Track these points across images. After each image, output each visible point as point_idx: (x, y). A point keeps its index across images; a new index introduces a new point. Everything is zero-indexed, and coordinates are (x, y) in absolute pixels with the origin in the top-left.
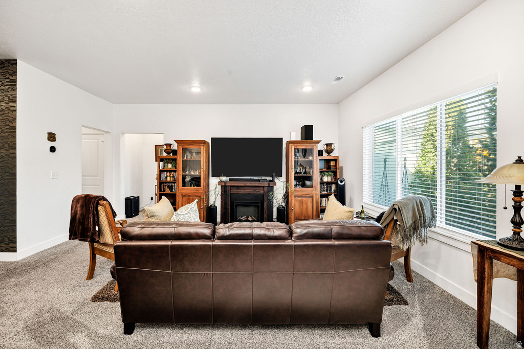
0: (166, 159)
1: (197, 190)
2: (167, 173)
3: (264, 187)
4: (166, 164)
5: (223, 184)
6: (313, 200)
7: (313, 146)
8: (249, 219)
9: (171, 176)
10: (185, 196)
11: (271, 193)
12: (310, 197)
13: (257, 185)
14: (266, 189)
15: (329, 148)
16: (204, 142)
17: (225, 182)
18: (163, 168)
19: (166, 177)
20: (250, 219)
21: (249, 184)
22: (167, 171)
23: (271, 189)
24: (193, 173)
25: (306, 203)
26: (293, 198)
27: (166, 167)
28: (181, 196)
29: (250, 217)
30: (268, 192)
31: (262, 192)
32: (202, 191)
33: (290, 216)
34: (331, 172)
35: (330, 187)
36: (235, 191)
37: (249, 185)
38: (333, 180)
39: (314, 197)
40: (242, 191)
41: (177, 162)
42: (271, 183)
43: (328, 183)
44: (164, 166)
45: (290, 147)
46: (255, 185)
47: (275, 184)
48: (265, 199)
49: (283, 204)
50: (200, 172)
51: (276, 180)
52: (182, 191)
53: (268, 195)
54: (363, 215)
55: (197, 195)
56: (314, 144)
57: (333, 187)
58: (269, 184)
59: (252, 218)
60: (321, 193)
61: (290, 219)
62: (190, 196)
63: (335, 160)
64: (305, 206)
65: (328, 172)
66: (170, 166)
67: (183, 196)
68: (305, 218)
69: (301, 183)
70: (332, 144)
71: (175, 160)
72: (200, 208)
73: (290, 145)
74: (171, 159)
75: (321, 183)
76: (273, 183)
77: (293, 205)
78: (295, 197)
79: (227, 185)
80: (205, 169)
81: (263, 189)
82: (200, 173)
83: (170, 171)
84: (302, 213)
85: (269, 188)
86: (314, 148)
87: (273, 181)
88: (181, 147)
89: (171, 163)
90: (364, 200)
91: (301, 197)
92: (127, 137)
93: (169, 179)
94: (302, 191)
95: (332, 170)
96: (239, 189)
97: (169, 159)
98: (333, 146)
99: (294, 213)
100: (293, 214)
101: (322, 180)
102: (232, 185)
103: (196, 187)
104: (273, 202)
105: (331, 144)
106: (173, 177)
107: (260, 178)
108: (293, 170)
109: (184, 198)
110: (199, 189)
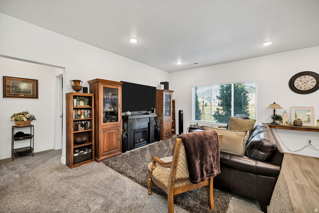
1: (116, 125)
8: (140, 140)
10: (106, 131)
14: (151, 119)
16: (121, 84)
26: (164, 122)
28: (102, 132)
41: (99, 100)
45: (164, 93)
48: (151, 125)
50: (118, 109)
52: (104, 127)
55: (116, 128)
58: (154, 115)
59: (142, 139)
62: (110, 130)
68: (168, 133)
72: (118, 139)
79: (133, 118)
80: (121, 107)
88: (102, 86)
91: (167, 121)
99: (165, 131)
103: (115, 122)
109: (105, 133)
110: (117, 123)
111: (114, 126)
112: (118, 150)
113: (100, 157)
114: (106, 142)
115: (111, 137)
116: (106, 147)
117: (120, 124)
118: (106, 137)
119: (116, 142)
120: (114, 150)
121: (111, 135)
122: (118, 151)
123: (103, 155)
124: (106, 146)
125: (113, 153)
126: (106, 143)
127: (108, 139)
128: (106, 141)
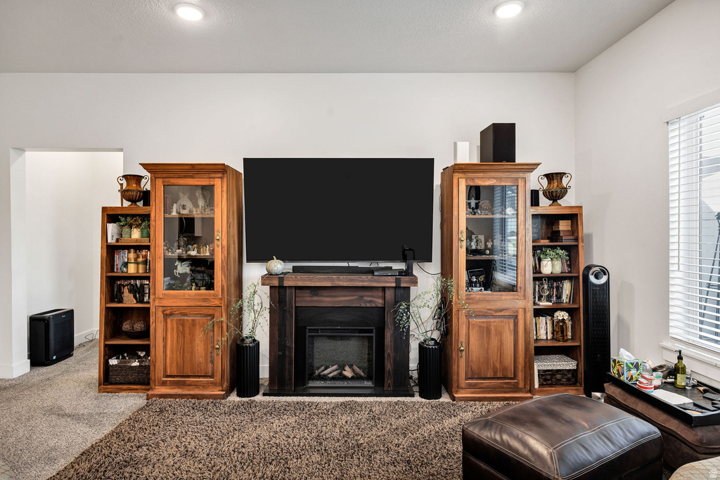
0: (126, 216)
1: (205, 300)
2: (129, 252)
3: (384, 289)
4: (126, 229)
5: (276, 283)
6: (516, 324)
7: (517, 179)
8: (345, 373)
9: (140, 260)
10: (171, 314)
11: (404, 306)
12: (509, 317)
13: (365, 284)
14: (390, 295)
15: (556, 184)
16: (222, 169)
17: (281, 277)
18: (117, 240)
19: (126, 265)
20: (348, 373)
21: (344, 281)
22: (128, 248)
23: (402, 294)
24: (193, 253)
25: (500, 334)
26: (463, 319)
27: (125, 236)
28: (160, 315)
29: (347, 368)
30: (396, 302)
31: (379, 302)
32: (217, 302)
33: (455, 367)
34: (562, 248)
35: (558, 288)
36: (307, 300)
37: (345, 284)
38: (567, 269)
39: (521, 317)
40: (326, 301)
41: (152, 223)
42: (403, 278)
43: (553, 279)
44: (121, 235)
45: (455, 181)
46: (360, 284)
47: (415, 282)
48: (388, 320)
49: (436, 335)
50: (213, 250)
51: (416, 271)
52: (166, 303)
53: (396, 312)
54: (681, 380)
55: (205, 311)
56: (521, 175)
57: (567, 287)
58: (398, 281)
59: (353, 371)
60: (535, 304)
61: (455, 377)
62: (185, 315)
63: (573, 217)
64: (494, 342)
65: (553, 248)
66: (136, 234)
67: (166, 316)
68: (495, 372)
69: (482, 278)
70: (564, 174)
71: (146, 217)
72: (213, 347)
73: (456, 176)
74: (140, 215)
75: (535, 279)
76: (407, 278)
77: (463, 338)
78: (468, 316)
79: (286, 283)
80: (225, 243)
81: (380, 294)
82: (212, 252)
83: (138, 248)
84: (487, 360)
85: (400, 292)
86: (521, 183)
87: (408, 272)
88: (159, 183)
89: (138, 226)
90: (671, 330)
91: (485, 316)
92: (35, 159)
93: (132, 269)
94: (488, 301)
95: (564, 243)
96: (317, 295)
97: (133, 216)
98: (565, 181)
99: (467, 361)
100: (462, 362)
101: (537, 270)
102: (300, 284)
103: (203, 291)
104: (408, 330)
105: (561, 175)
106: (145, 262)
107: (374, 265)
108: (464, 244)
109: (169, 320)
110: (210, 295)
111: (199, 304)
112: (212, 383)
113: (152, 384)
114: (172, 348)
115: (187, 335)
116: (171, 363)
117: (221, 299)
118: (172, 334)
119: (206, 354)
120: (200, 377)
121: (187, 329)
122: (214, 384)
123: (164, 384)
124: (172, 358)
125: (197, 385)
126: (172, 352)
127: (177, 341)
128: (172, 344)
